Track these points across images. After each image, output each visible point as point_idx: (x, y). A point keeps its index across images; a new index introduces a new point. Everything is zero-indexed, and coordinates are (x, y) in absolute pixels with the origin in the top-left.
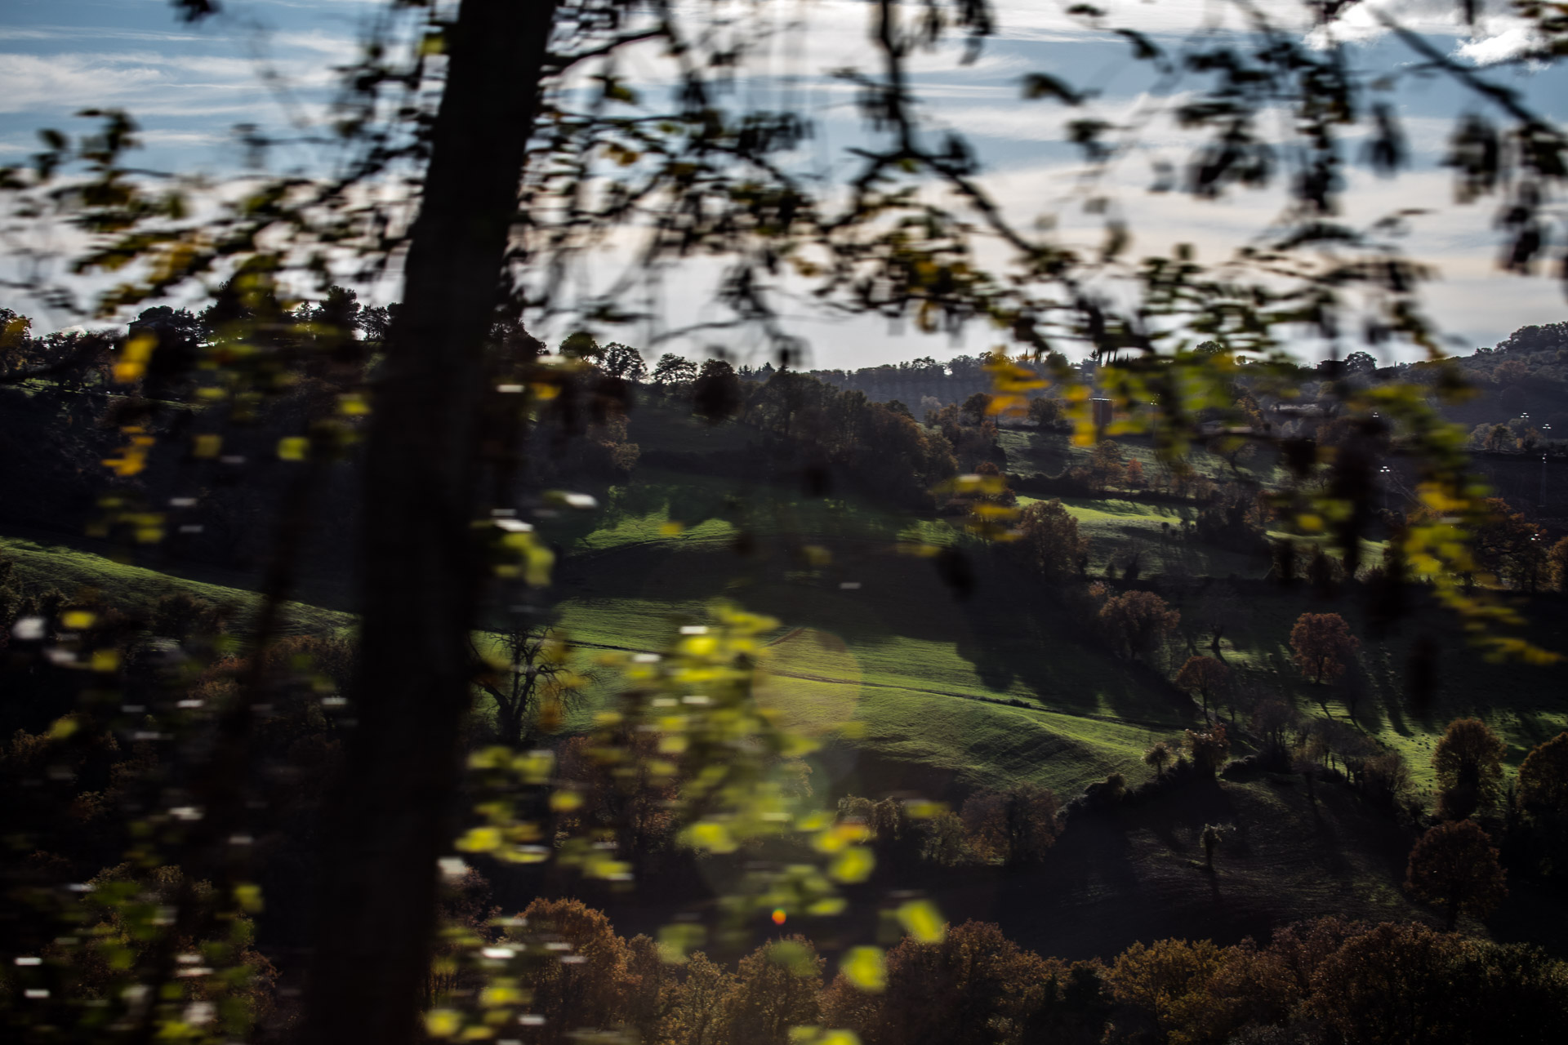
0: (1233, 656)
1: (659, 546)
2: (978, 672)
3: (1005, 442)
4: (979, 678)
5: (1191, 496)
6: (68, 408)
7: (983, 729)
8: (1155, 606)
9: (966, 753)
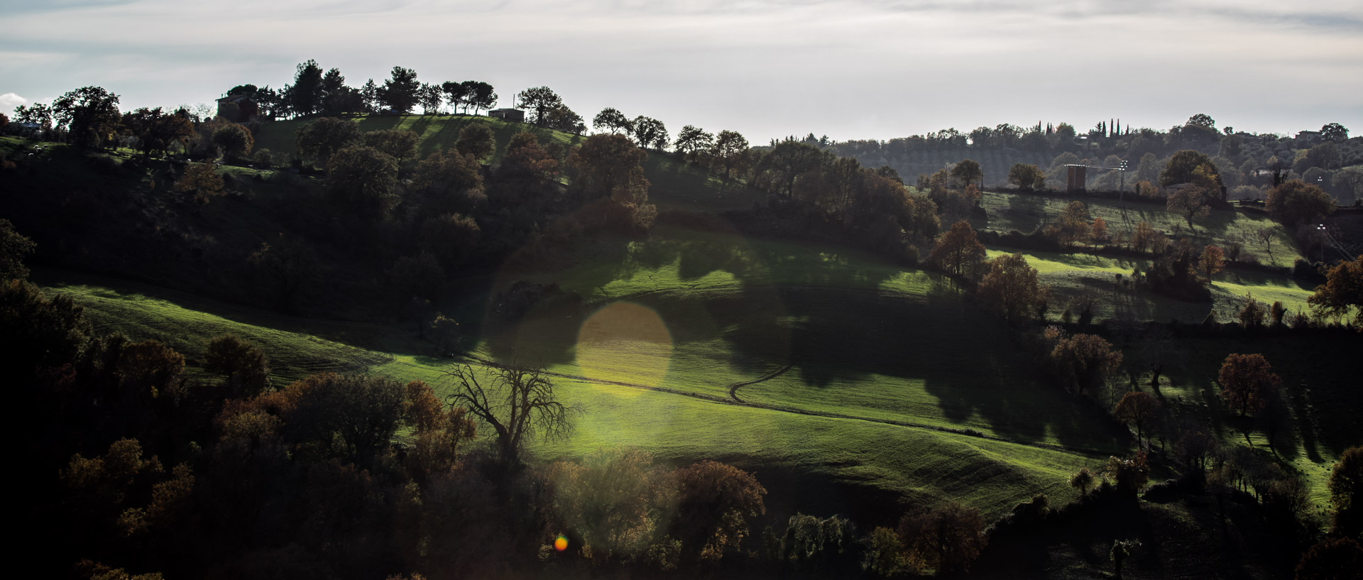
0: (1169, 392)
1: (668, 295)
2: (941, 406)
3: (988, 203)
4: (942, 410)
5: (1150, 251)
6: (152, 173)
7: (929, 455)
8: (1100, 347)
9: (911, 476)
